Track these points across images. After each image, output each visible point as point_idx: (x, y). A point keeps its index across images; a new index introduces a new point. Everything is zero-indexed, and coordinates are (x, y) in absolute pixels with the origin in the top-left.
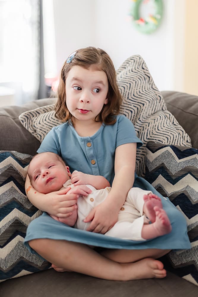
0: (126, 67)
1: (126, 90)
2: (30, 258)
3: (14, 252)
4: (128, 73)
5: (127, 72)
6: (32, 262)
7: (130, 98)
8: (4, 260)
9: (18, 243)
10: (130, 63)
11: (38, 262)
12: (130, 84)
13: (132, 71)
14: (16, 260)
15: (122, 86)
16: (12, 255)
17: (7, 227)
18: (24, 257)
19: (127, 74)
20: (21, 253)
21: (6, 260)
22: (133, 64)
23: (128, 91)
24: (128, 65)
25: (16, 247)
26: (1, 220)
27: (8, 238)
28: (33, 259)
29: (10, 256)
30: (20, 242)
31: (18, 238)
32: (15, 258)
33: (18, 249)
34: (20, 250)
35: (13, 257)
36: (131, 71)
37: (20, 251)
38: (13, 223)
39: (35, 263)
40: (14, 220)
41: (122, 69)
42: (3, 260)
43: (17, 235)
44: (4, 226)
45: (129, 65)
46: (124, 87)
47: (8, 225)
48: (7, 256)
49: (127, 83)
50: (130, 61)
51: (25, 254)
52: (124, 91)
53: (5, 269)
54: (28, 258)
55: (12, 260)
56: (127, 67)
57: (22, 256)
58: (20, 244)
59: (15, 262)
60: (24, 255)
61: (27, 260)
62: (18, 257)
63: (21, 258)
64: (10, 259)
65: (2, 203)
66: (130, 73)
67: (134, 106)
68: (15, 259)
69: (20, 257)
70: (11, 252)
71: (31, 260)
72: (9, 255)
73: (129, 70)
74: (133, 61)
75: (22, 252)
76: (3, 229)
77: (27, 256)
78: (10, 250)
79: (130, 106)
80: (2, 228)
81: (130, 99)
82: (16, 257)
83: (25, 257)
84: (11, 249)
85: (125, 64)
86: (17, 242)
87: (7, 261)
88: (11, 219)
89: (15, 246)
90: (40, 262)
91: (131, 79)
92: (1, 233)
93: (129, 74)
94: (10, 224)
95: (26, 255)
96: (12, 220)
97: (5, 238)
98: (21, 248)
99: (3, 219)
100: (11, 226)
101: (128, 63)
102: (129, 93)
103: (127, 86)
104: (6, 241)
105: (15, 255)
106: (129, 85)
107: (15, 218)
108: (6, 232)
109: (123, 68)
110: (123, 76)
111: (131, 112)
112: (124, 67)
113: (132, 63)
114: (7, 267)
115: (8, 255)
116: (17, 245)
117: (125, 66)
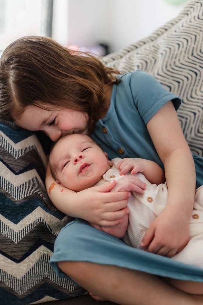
0: (189, 13)
1: (189, 43)
2: (58, 280)
3: (36, 270)
4: (193, 20)
5: (191, 19)
6: (61, 285)
7: (195, 54)
8: (21, 280)
9: (42, 257)
10: (195, 7)
11: (69, 286)
12: (196, 36)
13: (199, 18)
14: (38, 281)
15: (184, 38)
16: (33, 274)
17: (26, 232)
18: (49, 278)
19: (190, 22)
20: (45, 273)
21: (23, 280)
22: (199, 8)
23: (192, 45)
24: (192, 10)
25: (39, 263)
26: (19, 221)
27: (28, 249)
28: (62, 281)
29: (29, 276)
30: (44, 255)
31: (42, 250)
32: (36, 278)
33: (41, 266)
34: (45, 267)
35: (34, 277)
36: (196, 18)
37: (45, 269)
38: (35, 227)
39: (65, 288)
40: (37, 222)
41: (183, 15)
42: (18, 280)
43: (40, 245)
44: (23, 231)
45: (194, 9)
46: (187, 40)
47: (28, 230)
48: (25, 276)
49: (192, 34)
50: (194, 5)
51: (51, 273)
52: (187, 45)
53: (20, 294)
54: (56, 280)
55: (32, 282)
56: (191, 13)
57: (47, 277)
58: (45, 258)
59: (35, 285)
60: (49, 275)
61: (54, 283)
62: (40, 278)
63: (46, 278)
64: (29, 279)
65: (21, 197)
66: (195, 20)
67: (200, 67)
68: (36, 280)
69: (43, 277)
70: (30, 270)
71: (59, 282)
72: (29, 274)
73: (194, 17)
74: (199, 4)
75: (47, 271)
76: (22, 234)
77: (54, 277)
78: (30, 268)
79: (194, 66)
80: (20, 234)
81: (195, 57)
82: (38, 277)
83: (51, 279)
84: (32, 265)
85: (188, 9)
86: (40, 255)
87: (24, 282)
88: (33, 221)
89: (37, 262)
90: (72, 286)
91: (196, 29)
92: (19, 241)
93: (194, 23)
94: (32, 228)
95: (52, 275)
96: (35, 222)
97: (24, 249)
98: (45, 265)
99: (22, 219)
100: (32, 231)
101: (192, 7)
102: (193, 48)
103: (191, 38)
104: (24, 253)
105: (36, 275)
106: (193, 37)
107: (39, 220)
108: (26, 239)
109: (185, 14)
110: (185, 25)
111: (196, 74)
112: (186, 12)
113: (197, 7)
114: (24, 291)
115: (26, 274)
116: (40, 259)
117: (188, 11)
